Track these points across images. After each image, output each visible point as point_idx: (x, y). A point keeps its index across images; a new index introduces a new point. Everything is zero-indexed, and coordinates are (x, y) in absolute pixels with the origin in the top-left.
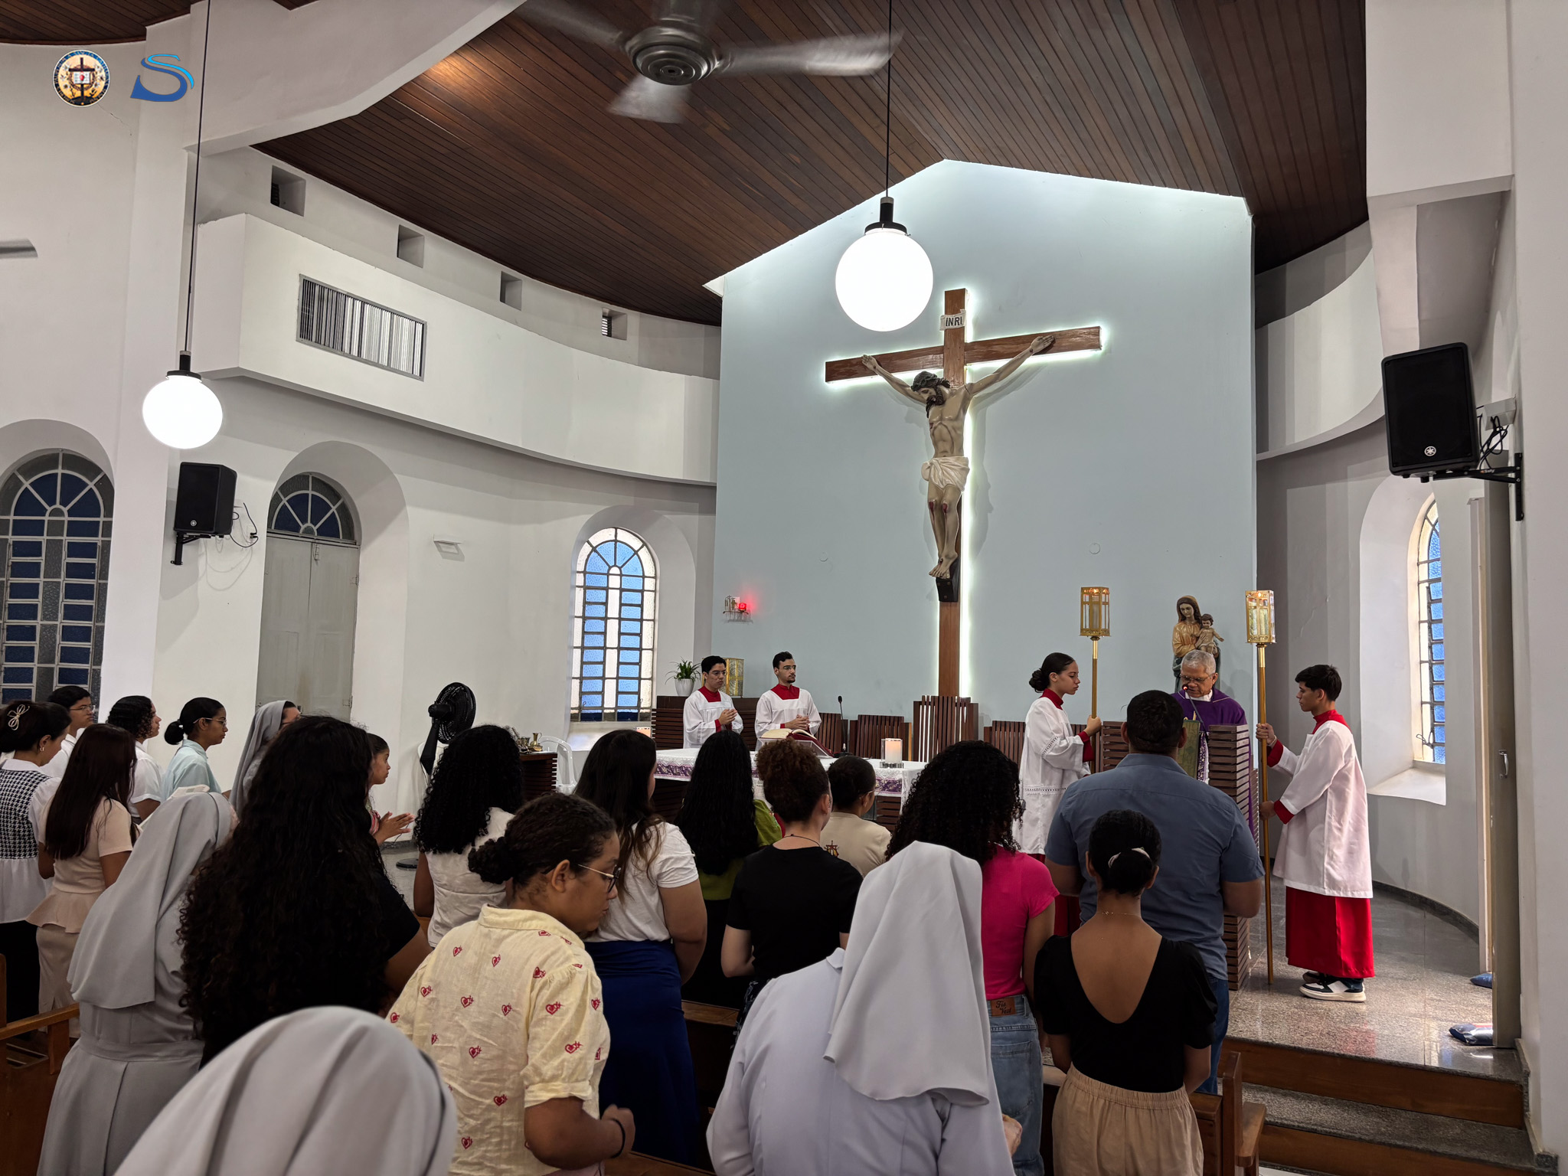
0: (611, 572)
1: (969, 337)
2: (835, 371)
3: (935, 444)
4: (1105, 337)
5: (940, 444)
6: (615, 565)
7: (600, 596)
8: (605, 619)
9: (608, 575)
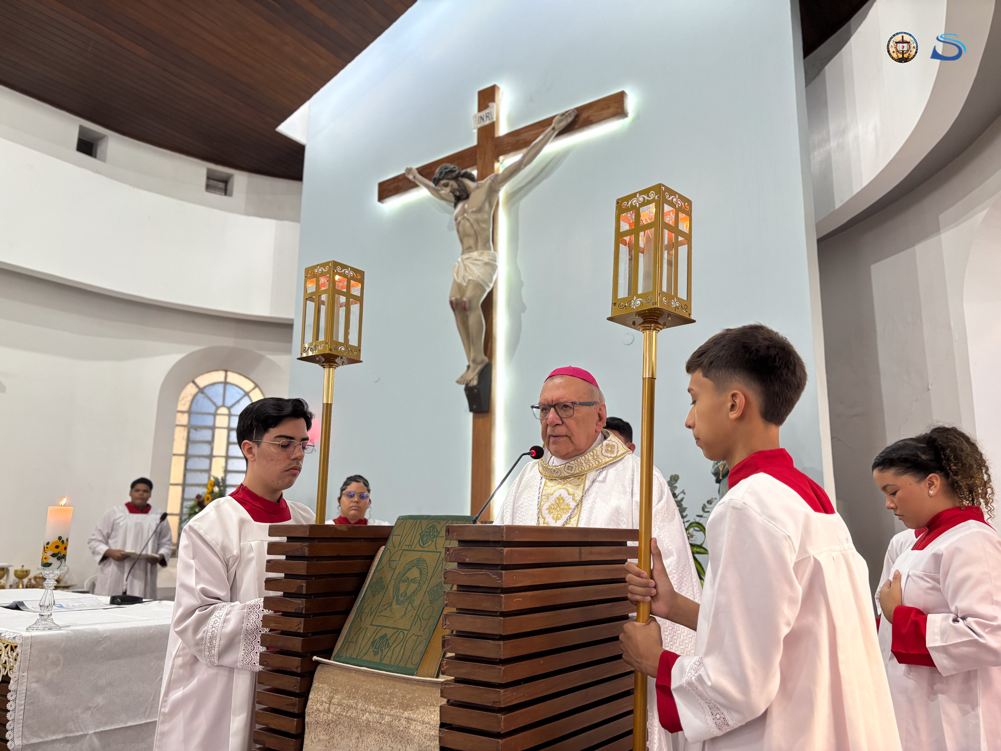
0: (219, 411)
1: (503, 130)
2: (388, 190)
3: (461, 241)
4: (632, 104)
5: (465, 240)
6: (223, 405)
7: (206, 435)
8: (211, 457)
9: (215, 415)
